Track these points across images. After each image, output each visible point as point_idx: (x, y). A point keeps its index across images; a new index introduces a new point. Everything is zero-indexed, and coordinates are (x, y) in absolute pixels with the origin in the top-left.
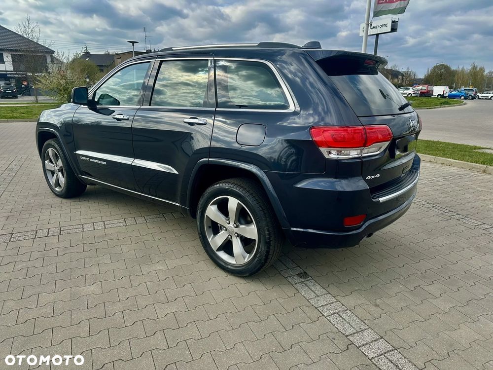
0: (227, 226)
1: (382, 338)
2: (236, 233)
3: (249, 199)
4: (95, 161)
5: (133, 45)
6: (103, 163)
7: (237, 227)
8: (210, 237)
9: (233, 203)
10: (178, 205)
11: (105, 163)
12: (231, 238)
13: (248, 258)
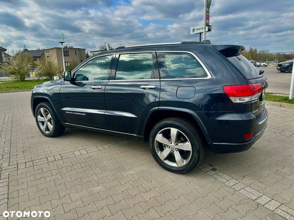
0: (170, 145)
1: (273, 199)
2: (176, 148)
3: (185, 128)
4: (77, 113)
5: (62, 44)
6: (83, 114)
7: (177, 145)
8: (158, 153)
9: (174, 131)
10: (136, 135)
11: (85, 114)
12: (173, 152)
13: (185, 162)
